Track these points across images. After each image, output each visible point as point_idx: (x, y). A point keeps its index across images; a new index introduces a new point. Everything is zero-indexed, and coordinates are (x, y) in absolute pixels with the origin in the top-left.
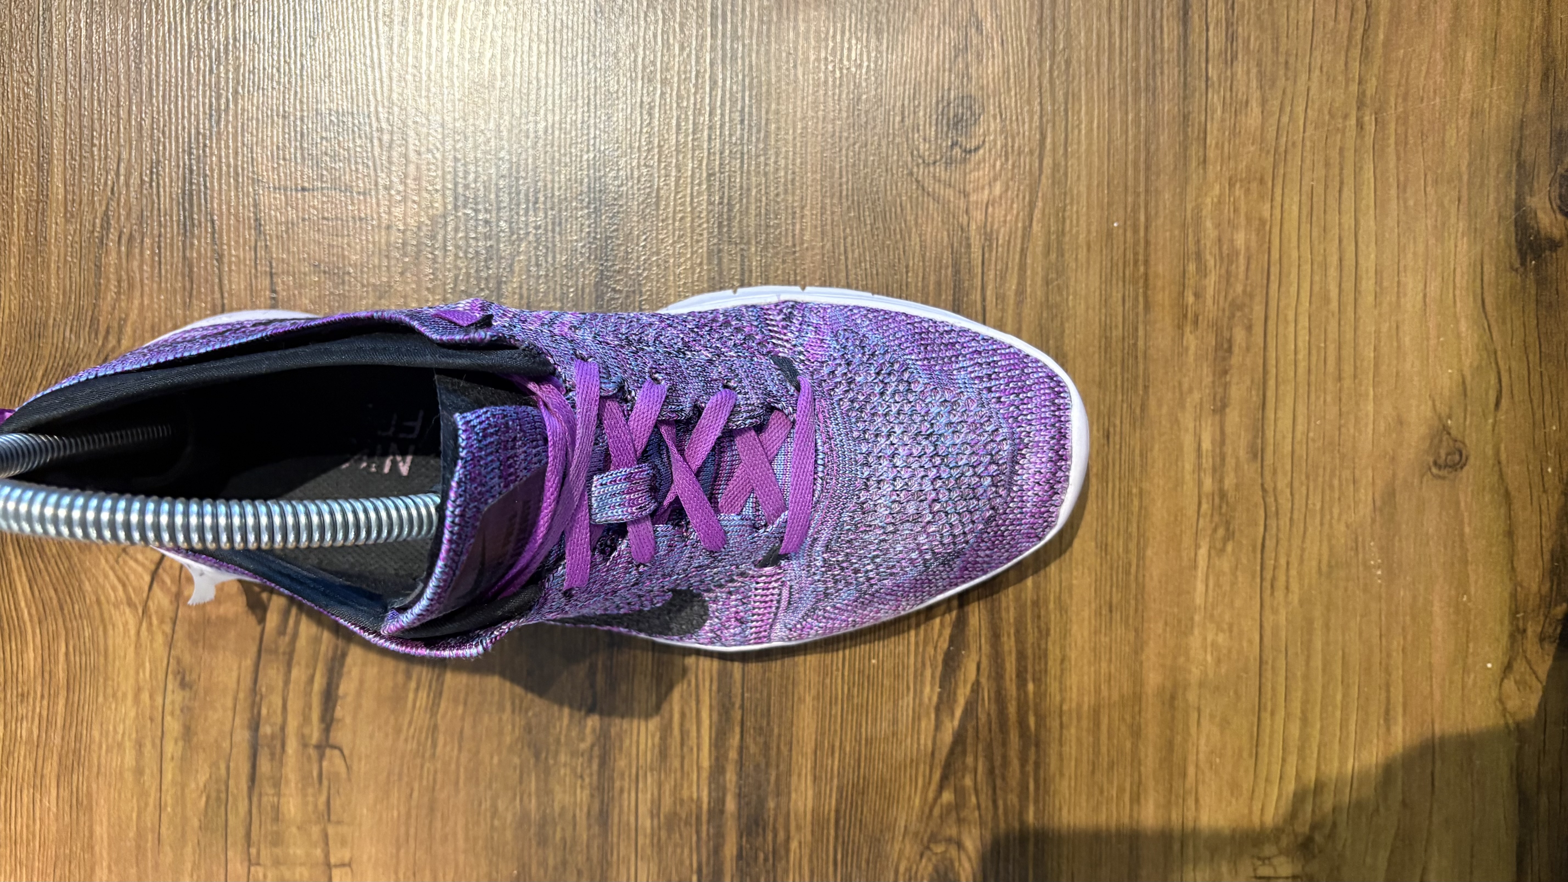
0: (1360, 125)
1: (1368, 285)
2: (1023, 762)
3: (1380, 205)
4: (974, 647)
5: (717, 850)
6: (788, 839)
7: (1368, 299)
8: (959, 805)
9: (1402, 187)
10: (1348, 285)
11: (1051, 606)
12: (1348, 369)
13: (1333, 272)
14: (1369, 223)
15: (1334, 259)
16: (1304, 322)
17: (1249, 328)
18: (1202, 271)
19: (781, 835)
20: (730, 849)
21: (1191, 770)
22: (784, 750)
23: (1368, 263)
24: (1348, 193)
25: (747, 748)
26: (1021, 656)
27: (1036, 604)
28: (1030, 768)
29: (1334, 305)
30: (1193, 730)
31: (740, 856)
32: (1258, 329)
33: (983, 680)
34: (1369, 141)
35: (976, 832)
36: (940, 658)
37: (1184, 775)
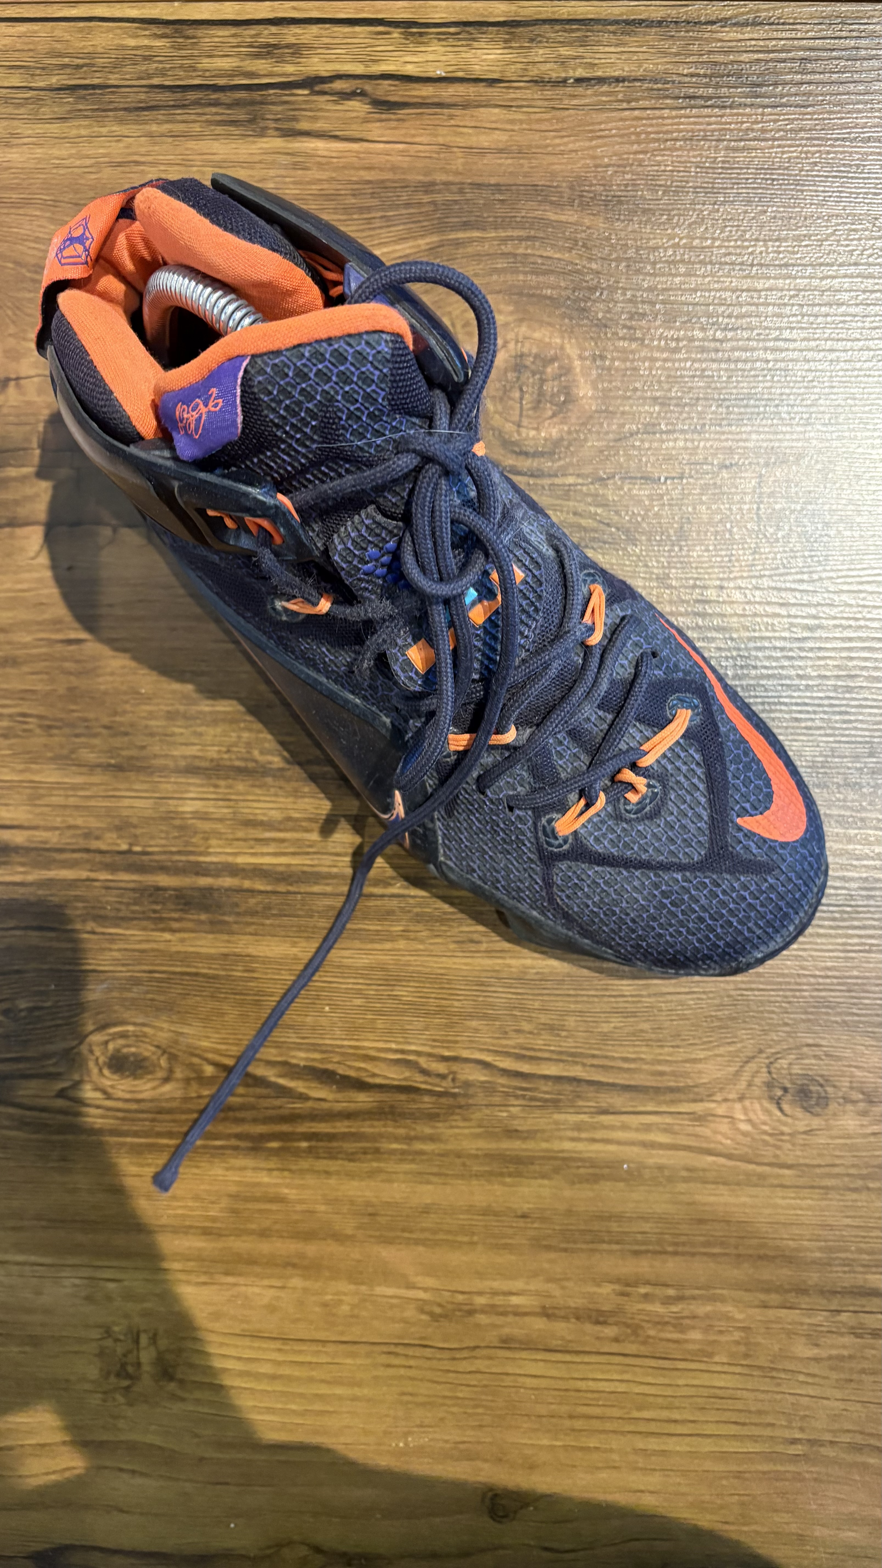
0: (794, 1441)
1: (653, 1444)
2: (238, 1136)
3: (724, 1456)
4: (339, 1096)
5: (163, 869)
6: (173, 931)
7: (640, 1443)
8: (201, 1080)
9: (738, 1475)
10: (653, 1427)
11: (375, 1164)
12: (579, 1424)
13: (665, 1414)
14: (707, 1446)
15: (676, 1415)
16: (622, 1387)
17: (616, 1340)
18: (667, 1301)
19: (175, 925)
20: (164, 880)
21: (230, 1279)
22: (251, 929)
23: (671, 1444)
24: (733, 1430)
25: (253, 897)
26: (331, 1137)
27: (377, 1151)
28: (233, 1142)
29: (636, 1414)
30: (266, 1282)
31: (158, 889)
32: (615, 1348)
33: (310, 1104)
34: (780, 1448)
35: (179, 1094)
36: (330, 1067)
37: (227, 1273)
